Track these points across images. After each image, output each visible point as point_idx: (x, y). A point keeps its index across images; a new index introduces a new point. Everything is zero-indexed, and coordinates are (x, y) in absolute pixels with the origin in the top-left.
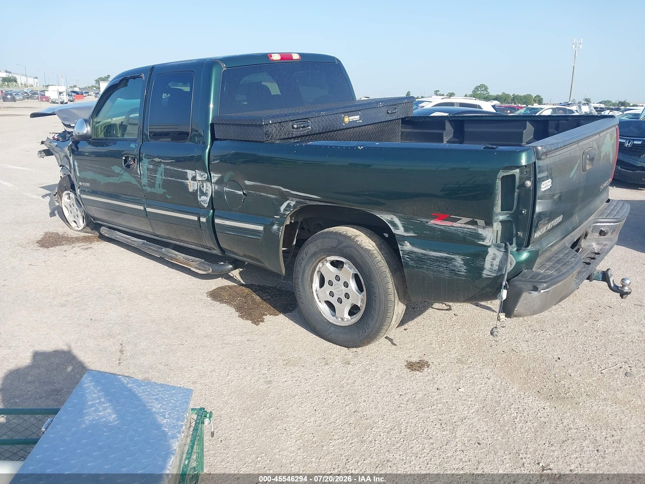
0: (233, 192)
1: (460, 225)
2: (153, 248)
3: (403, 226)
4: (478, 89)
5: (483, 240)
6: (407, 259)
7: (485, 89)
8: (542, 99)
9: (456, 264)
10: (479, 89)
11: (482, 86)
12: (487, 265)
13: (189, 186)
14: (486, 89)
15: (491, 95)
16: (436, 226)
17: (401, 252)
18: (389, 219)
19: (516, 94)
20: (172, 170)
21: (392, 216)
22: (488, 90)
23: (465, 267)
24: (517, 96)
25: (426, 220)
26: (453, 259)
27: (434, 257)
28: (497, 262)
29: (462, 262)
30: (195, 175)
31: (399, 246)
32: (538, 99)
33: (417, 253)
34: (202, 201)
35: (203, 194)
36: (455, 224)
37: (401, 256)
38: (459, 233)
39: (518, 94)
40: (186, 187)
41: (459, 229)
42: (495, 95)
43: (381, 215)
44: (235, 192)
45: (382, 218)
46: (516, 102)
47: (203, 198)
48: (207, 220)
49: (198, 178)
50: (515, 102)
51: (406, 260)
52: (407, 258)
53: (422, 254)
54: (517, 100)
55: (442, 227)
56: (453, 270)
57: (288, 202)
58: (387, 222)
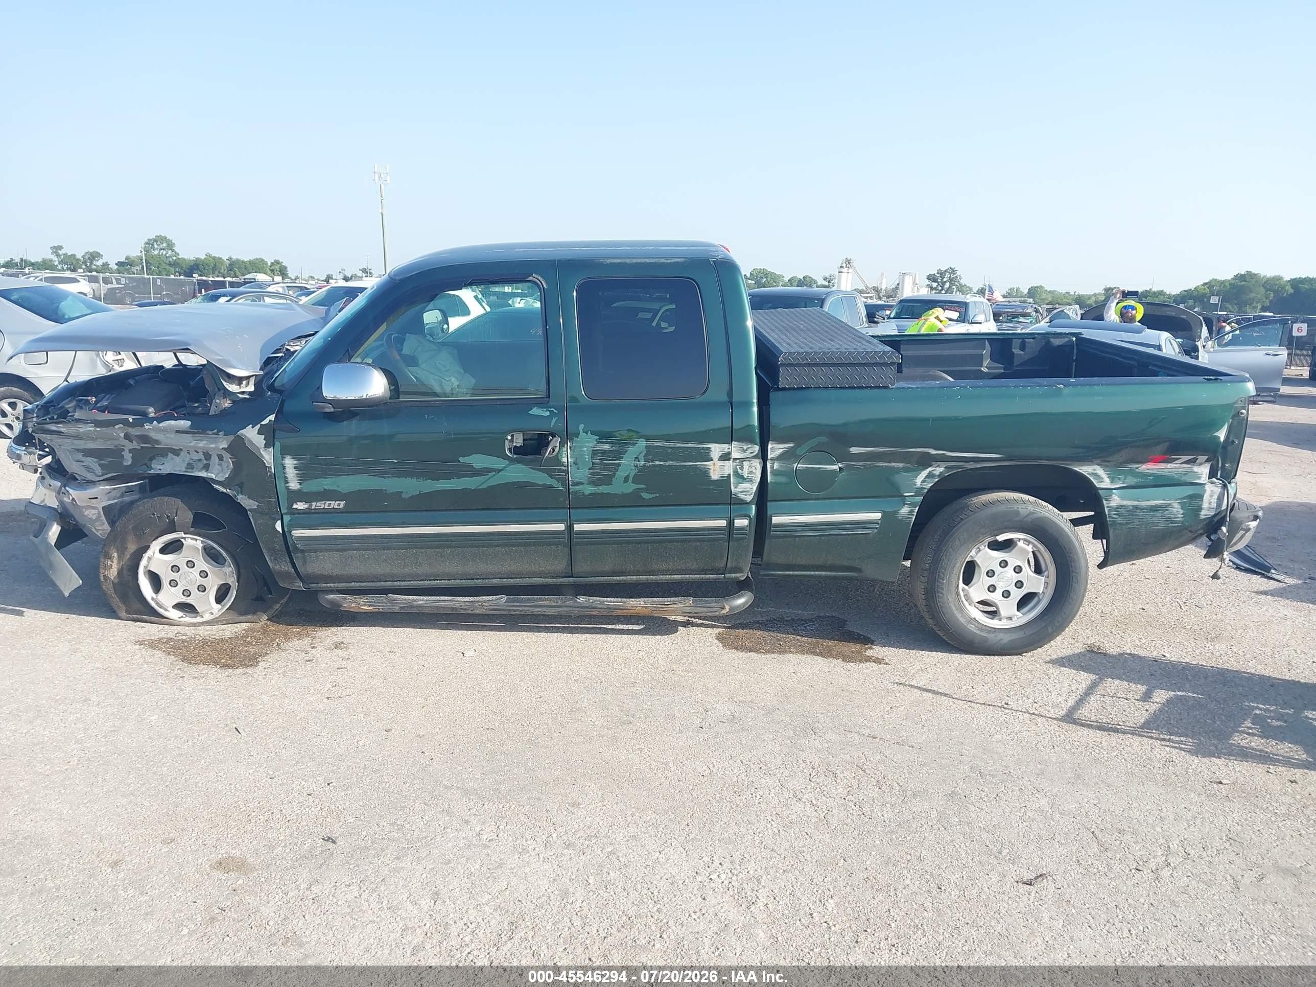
0: (816, 468)
3: (1108, 477)
4: (153, 245)
5: (1200, 478)
6: (1114, 516)
7: (168, 245)
8: (286, 268)
9: (1173, 509)
10: (156, 246)
11: (160, 239)
12: (1205, 505)
13: (711, 471)
14: (170, 246)
15: (184, 259)
16: (1148, 471)
17: (1106, 510)
18: (1090, 471)
19: (234, 257)
20: (671, 448)
21: (1096, 467)
22: (176, 249)
23: (1182, 512)
24: (238, 261)
25: (1138, 466)
26: (1170, 504)
27: (1148, 506)
28: (1214, 500)
29: (1179, 507)
30: (730, 450)
31: (1105, 502)
32: (277, 267)
33: (1128, 506)
34: (742, 492)
36: (1169, 465)
37: (1107, 513)
38: (1174, 475)
39: (239, 258)
40: (705, 473)
41: (1173, 470)
42: (192, 258)
43: (1081, 468)
44: (820, 468)
45: (1081, 471)
46: (238, 273)
47: (744, 486)
48: (750, 523)
49: (734, 455)
50: (235, 274)
51: (1113, 518)
52: (1114, 514)
53: (1134, 506)
54: (239, 268)
55: (1155, 472)
56: (1169, 518)
57: (930, 469)
58: (1088, 476)
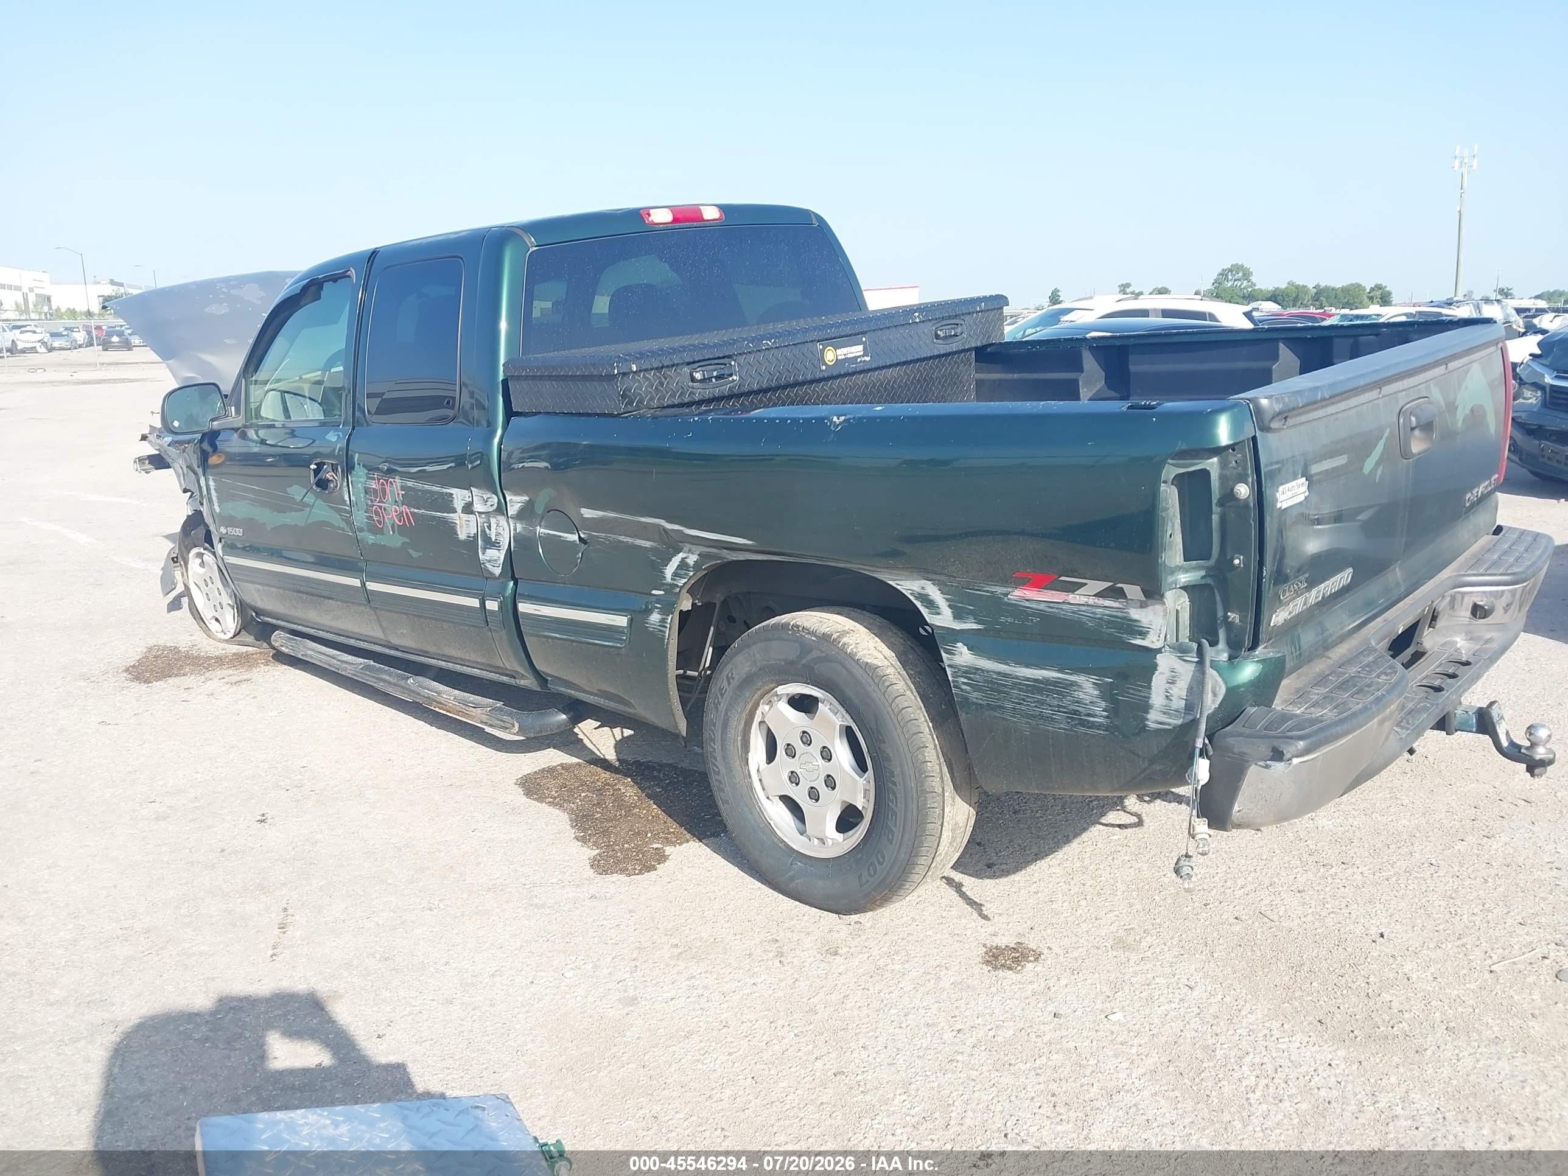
0: (557, 536)
1: (1084, 600)
2: (388, 678)
3: (949, 606)
4: (1227, 276)
5: (1143, 634)
6: (964, 687)
7: (1244, 275)
8: (1389, 293)
9: (1082, 696)
10: (1230, 277)
11: (1236, 268)
12: (1157, 699)
13: (458, 526)
14: (1247, 275)
15: (1261, 291)
16: (1027, 604)
17: (949, 671)
18: (915, 588)
19: (1323, 285)
20: (420, 490)
21: (923, 582)
22: (1253, 279)
23: (1103, 704)
24: (1327, 288)
25: (1005, 590)
26: (1073, 684)
27: (1028, 679)
28: (1180, 690)
29: (1096, 692)
30: (470, 499)
31: (944, 655)
32: (1378, 293)
33: (988, 672)
34: (489, 561)
35: (490, 543)
36: (1072, 598)
37: (950, 679)
38: (1084, 619)
39: (1329, 285)
40: (450, 529)
41: (1084, 608)
42: (1271, 288)
43: (898, 582)
44: (560, 536)
45: (898, 587)
46: (1325, 303)
47: (491, 553)
48: (500, 607)
49: (478, 507)
50: (1321, 304)
51: (962, 690)
52: (964, 683)
53: (999, 673)
54: (1327, 298)
55: (1042, 607)
56: (1075, 712)
57: (681, 555)
58: (911, 598)
